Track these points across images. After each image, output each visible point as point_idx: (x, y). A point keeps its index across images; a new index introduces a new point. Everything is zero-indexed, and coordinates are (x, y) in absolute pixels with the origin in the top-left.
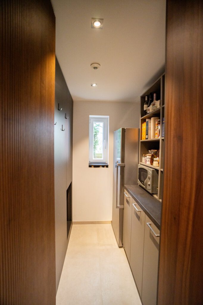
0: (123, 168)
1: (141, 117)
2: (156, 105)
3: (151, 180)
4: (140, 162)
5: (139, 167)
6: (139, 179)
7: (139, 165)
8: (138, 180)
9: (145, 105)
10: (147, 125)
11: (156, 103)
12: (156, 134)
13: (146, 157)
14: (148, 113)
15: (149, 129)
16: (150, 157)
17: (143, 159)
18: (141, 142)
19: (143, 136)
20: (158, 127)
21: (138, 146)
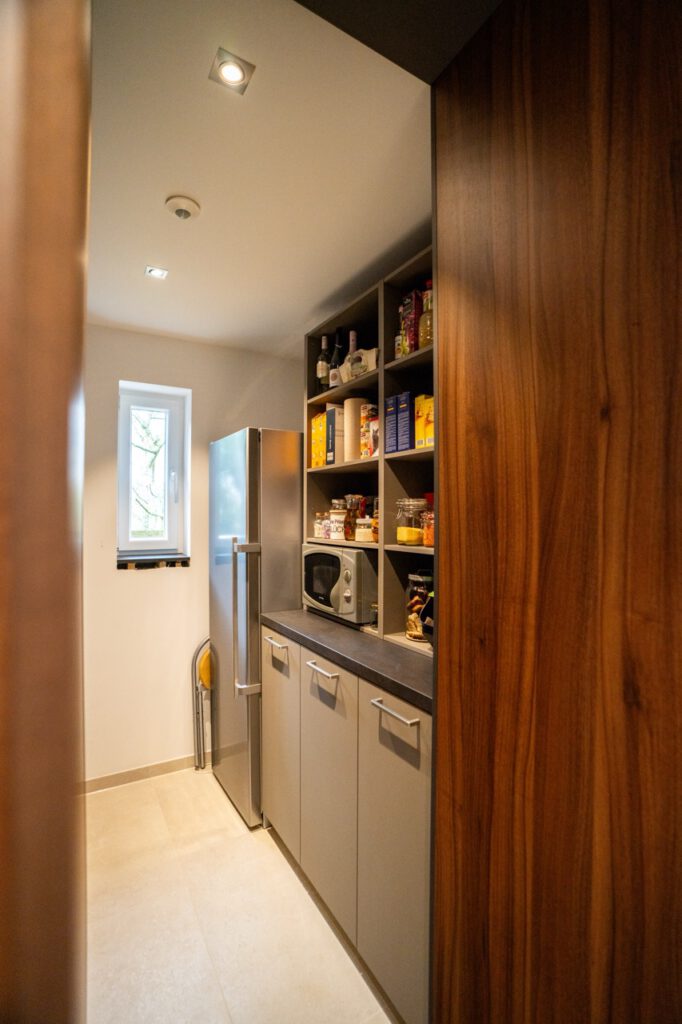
0: (253, 558)
1: (309, 398)
2: (363, 363)
3: (353, 582)
4: (308, 536)
5: (305, 552)
6: (306, 590)
7: (305, 544)
8: (305, 593)
9: (320, 363)
10: (331, 422)
11: (363, 358)
12: (362, 448)
13: (328, 518)
14: (331, 385)
15: (337, 433)
16: (342, 518)
17: (317, 526)
18: (309, 474)
19: (314, 456)
20: (368, 426)
21: (299, 489)
